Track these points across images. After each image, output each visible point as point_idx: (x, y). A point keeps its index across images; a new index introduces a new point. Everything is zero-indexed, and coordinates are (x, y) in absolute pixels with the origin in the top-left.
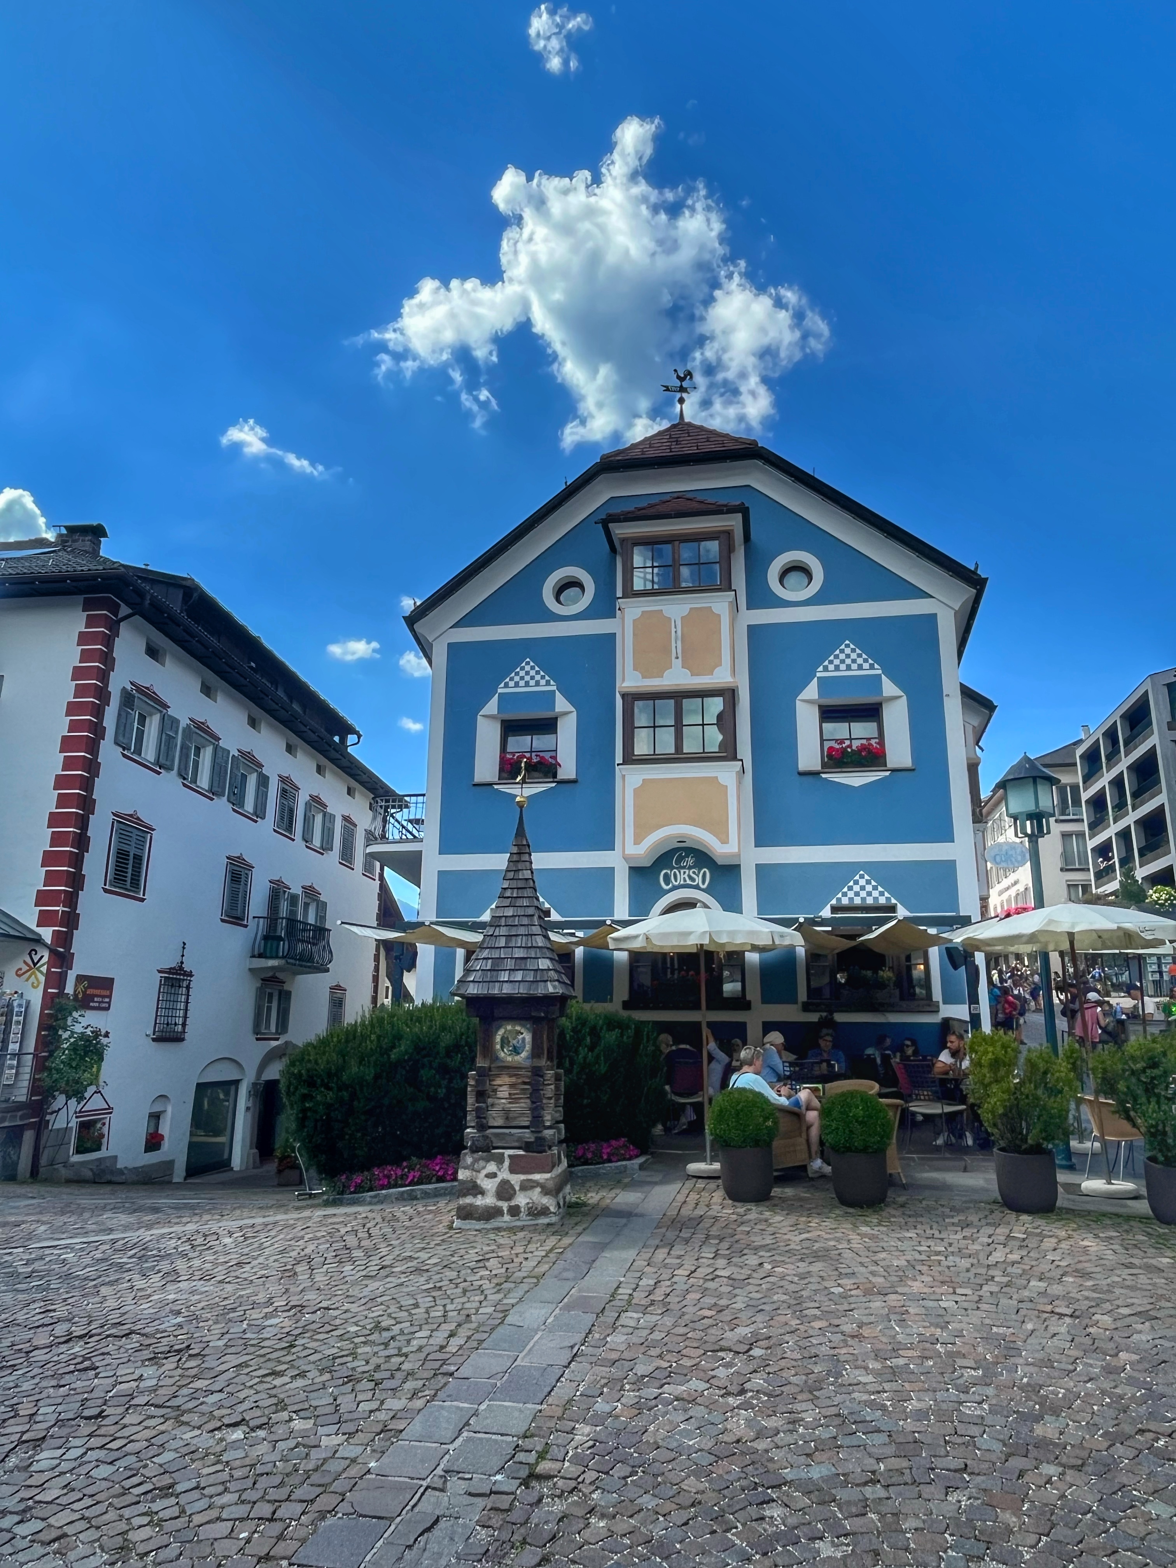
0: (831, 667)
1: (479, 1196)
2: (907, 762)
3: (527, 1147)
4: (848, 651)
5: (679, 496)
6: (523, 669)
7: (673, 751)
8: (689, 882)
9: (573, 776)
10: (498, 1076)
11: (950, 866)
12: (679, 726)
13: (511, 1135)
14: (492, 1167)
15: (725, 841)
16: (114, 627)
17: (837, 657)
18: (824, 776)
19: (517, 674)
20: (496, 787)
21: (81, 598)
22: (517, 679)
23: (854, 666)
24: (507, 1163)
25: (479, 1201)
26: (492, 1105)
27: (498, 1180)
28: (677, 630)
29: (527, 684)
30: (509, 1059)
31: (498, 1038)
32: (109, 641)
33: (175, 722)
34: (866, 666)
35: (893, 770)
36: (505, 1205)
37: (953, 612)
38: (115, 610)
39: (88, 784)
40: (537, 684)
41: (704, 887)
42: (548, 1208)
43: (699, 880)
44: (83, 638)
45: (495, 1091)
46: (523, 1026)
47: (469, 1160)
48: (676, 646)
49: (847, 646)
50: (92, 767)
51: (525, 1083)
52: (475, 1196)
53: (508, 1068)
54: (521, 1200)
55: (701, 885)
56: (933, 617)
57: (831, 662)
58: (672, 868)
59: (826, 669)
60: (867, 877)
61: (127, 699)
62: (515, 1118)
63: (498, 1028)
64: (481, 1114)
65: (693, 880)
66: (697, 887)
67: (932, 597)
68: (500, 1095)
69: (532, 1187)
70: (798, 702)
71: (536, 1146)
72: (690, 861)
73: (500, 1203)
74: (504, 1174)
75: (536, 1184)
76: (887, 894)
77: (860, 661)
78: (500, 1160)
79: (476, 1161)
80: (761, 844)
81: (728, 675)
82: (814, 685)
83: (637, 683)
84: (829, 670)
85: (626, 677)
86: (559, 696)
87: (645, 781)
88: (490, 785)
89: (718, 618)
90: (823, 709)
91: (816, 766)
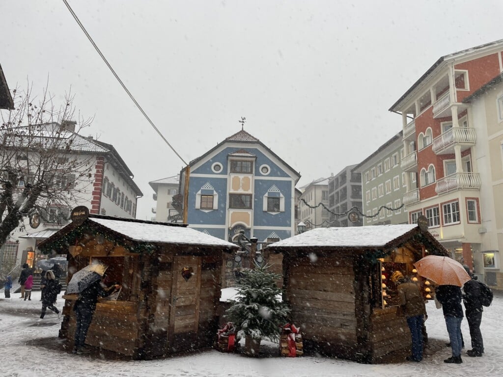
5: (242, 149)
6: (207, 184)
9: (217, 208)
11: (290, 231)
15: (249, 225)
18: (268, 212)
19: (205, 185)
22: (205, 187)
28: (241, 181)
29: (208, 188)
37: (294, 181)
38: (104, 160)
40: (210, 188)
44: (97, 167)
48: (241, 185)
56: (291, 181)
58: (237, 229)
67: (291, 177)
70: (264, 197)
72: (241, 228)
76: (278, 236)
80: (254, 225)
81: (251, 191)
82: (267, 194)
83: (232, 191)
84: (270, 190)
85: (230, 190)
86: (215, 191)
87: (234, 212)
88: (199, 209)
89: (249, 179)
90: (268, 198)
91: (266, 210)
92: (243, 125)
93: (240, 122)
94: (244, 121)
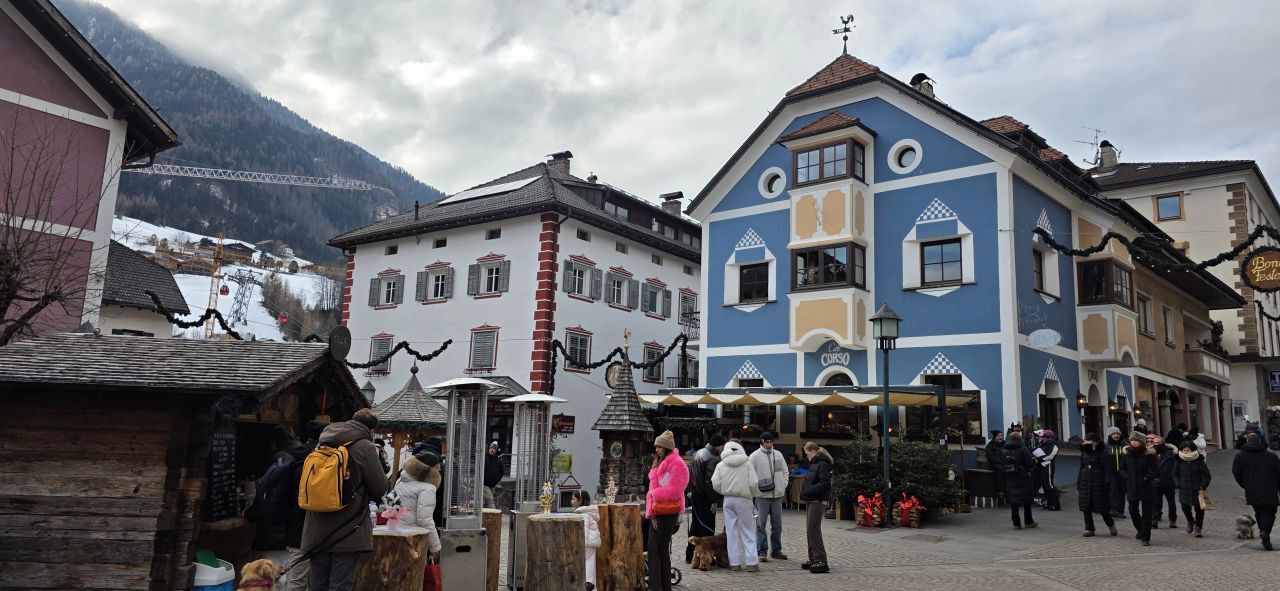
0: (926, 218)
2: (974, 278)
4: (937, 205)
8: (837, 361)
9: (774, 299)
11: (997, 348)
12: (821, 267)
15: (845, 337)
16: (556, 228)
17: (929, 210)
20: (735, 307)
21: (539, 215)
23: (940, 216)
32: (554, 238)
33: (600, 272)
34: (948, 214)
35: (967, 285)
38: (556, 218)
39: (550, 316)
41: (846, 364)
43: (843, 360)
44: (542, 237)
48: (820, 217)
49: (937, 202)
50: (552, 306)
55: (844, 363)
56: (994, 175)
57: (925, 214)
58: (828, 352)
59: (922, 219)
60: (943, 357)
61: (568, 265)
65: (840, 360)
66: (842, 365)
67: (993, 161)
70: (904, 244)
72: (838, 349)
76: (955, 368)
77: (944, 211)
81: (847, 233)
82: (914, 231)
83: (796, 243)
85: (792, 239)
86: (767, 251)
87: (801, 303)
88: (731, 307)
89: (844, 196)
90: (923, 245)
91: (917, 285)
92: (845, 38)
93: (835, 32)
94: (849, 25)
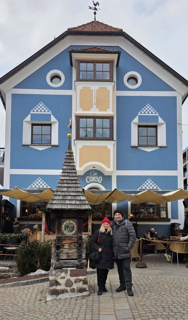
0: (143, 112)
1: (58, 286)
2: (164, 144)
3: (77, 267)
4: (148, 107)
5: (95, 47)
6: (39, 105)
7: (93, 137)
8: (95, 181)
9: (57, 144)
10: (64, 240)
11: (176, 177)
12: (95, 128)
13: (70, 262)
14: (63, 274)
15: (109, 167)
17: (145, 109)
18: (139, 148)
19: (37, 107)
20: (30, 146)
22: (37, 109)
23: (150, 112)
24: (69, 273)
25: (58, 288)
26: (62, 251)
27: (65, 279)
28: (94, 94)
29: (41, 111)
30: (68, 234)
31: (63, 226)
34: (154, 112)
35: (161, 147)
36: (69, 289)
37: (181, 96)
40: (45, 111)
41: (100, 182)
42: (86, 289)
45: (63, 246)
46: (74, 221)
47: (54, 272)
48: (94, 100)
49: (148, 105)
51: (75, 243)
52: (56, 286)
53: (68, 237)
54: (75, 286)
55: (99, 182)
56: (175, 98)
57: (143, 111)
58: (90, 176)
60: (151, 180)
62: (71, 256)
63: (64, 222)
64: (58, 255)
65: (97, 180)
66: (98, 182)
67: (175, 91)
68: (65, 247)
69: (80, 281)
70: (132, 124)
71: (81, 267)
72: (96, 174)
73: (67, 288)
74: (68, 277)
75: (80, 280)
76: (156, 186)
77: (152, 111)
78: (66, 272)
79: (56, 273)
80: (118, 169)
81: (111, 111)
82: (137, 118)
83: (80, 112)
84: (142, 113)
85: (77, 110)
86: (52, 116)
87: (84, 147)
88: (28, 145)
89: (109, 91)
90: (139, 126)
91: (136, 145)
92: (95, 13)
93: (90, 8)
94: (97, 7)
